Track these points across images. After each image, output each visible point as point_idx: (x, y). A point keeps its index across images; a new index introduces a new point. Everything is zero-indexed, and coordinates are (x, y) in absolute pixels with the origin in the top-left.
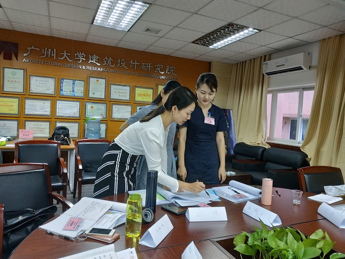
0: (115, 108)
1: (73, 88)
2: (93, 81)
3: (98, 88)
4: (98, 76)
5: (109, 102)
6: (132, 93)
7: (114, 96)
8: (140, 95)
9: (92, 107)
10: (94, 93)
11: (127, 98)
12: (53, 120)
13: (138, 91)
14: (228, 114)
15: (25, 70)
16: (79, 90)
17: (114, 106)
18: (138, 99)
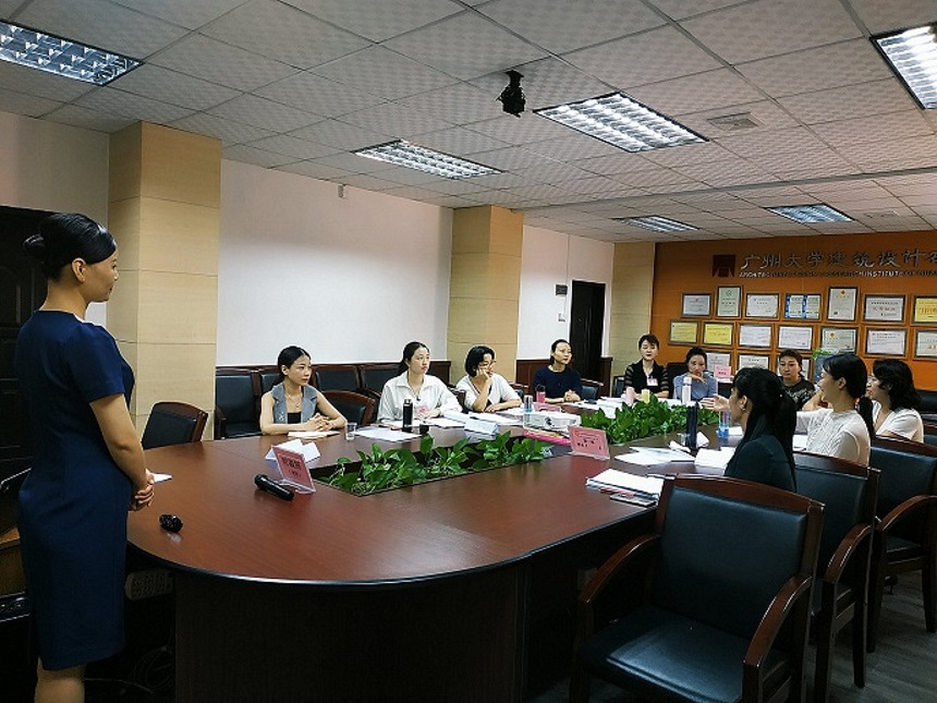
0: (873, 336)
1: (804, 306)
4: (843, 285)
5: (861, 325)
6: (909, 309)
8: (925, 311)
9: (832, 335)
10: (836, 313)
11: (897, 316)
12: (775, 353)
13: (921, 303)
15: (742, 288)
16: (813, 310)
17: (870, 333)
18: (920, 317)
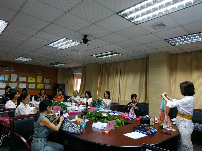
0: (20, 85)
1: (4, 78)
2: (12, 75)
3: (14, 78)
4: (14, 73)
5: (18, 82)
6: (27, 79)
7: (20, 80)
8: (30, 80)
9: (11, 84)
10: (12, 79)
11: (25, 81)
13: (29, 78)
14: (64, 86)
16: (7, 79)
17: (20, 84)
18: (29, 81)
